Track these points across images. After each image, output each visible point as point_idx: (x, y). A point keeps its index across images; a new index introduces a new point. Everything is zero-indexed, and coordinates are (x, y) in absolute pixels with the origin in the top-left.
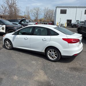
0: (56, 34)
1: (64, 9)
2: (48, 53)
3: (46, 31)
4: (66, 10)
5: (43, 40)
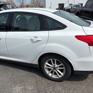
0: (61, 26)
2: (45, 66)
3: (38, 20)
5: (32, 40)
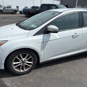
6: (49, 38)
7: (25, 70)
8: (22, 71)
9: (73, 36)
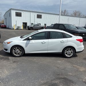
1: (19, 12)
4: (21, 13)
6: (29, 42)
7: (18, 55)
8: (16, 55)
9: (42, 43)
